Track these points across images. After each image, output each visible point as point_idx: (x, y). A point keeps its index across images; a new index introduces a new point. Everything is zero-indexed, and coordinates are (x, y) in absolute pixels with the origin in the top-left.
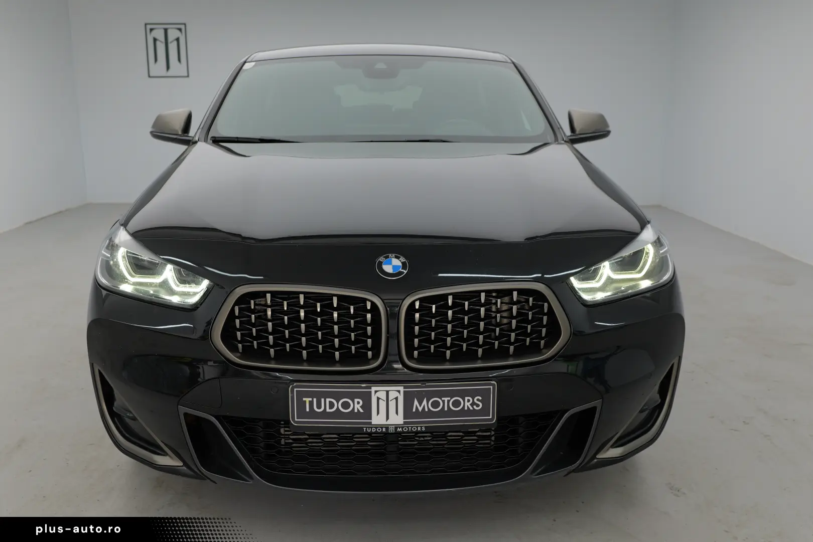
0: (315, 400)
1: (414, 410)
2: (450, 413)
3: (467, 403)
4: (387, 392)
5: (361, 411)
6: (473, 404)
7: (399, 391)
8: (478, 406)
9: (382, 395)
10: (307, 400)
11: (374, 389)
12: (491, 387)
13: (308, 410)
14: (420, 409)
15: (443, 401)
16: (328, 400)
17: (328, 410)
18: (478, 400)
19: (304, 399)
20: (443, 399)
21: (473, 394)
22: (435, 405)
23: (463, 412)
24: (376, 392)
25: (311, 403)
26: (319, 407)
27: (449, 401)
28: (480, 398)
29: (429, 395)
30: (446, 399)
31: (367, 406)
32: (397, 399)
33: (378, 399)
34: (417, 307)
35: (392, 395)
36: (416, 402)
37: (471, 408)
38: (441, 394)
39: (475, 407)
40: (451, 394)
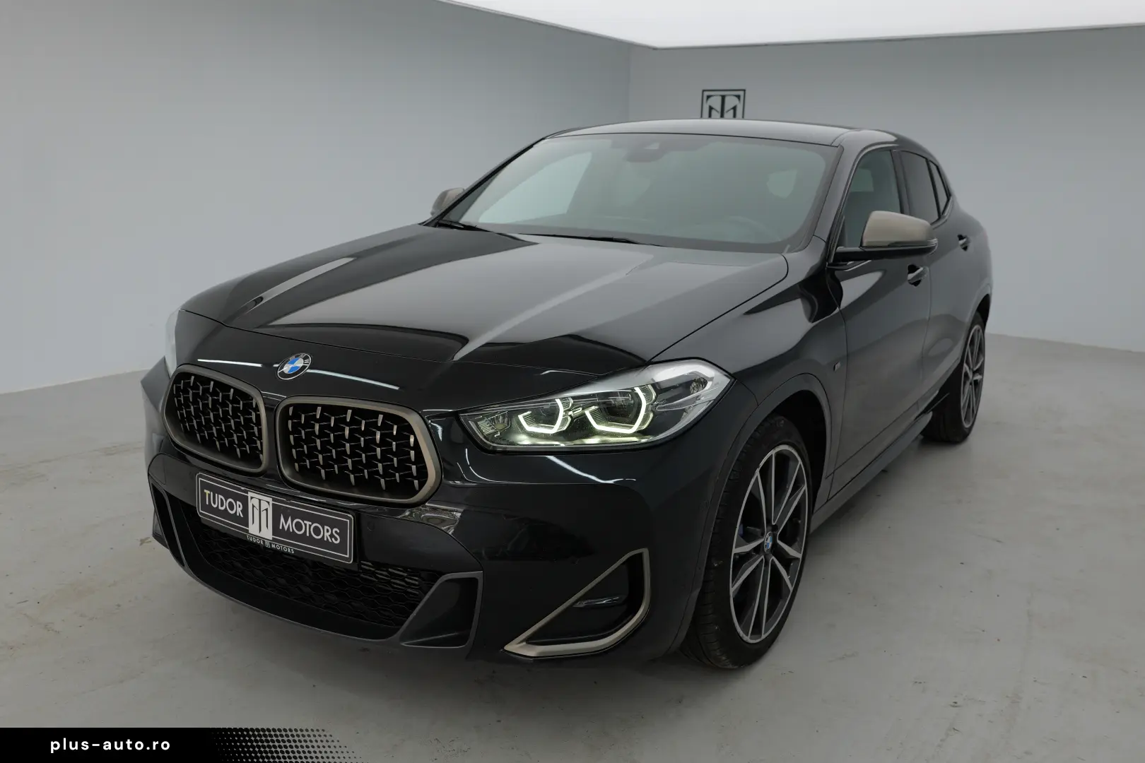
0: (212, 493)
1: (281, 528)
2: (310, 540)
3: (326, 533)
4: (260, 500)
5: (242, 516)
6: (332, 536)
7: (268, 503)
8: (336, 539)
9: (256, 502)
10: (207, 492)
11: (250, 494)
12: (348, 521)
13: (207, 503)
14: (286, 528)
15: (306, 525)
16: (220, 496)
17: (220, 508)
18: (336, 532)
19: (205, 491)
20: (305, 522)
21: (333, 524)
22: (299, 526)
23: (322, 543)
24: (252, 498)
25: (209, 495)
26: (214, 503)
27: (310, 526)
28: (338, 531)
29: (295, 515)
30: (308, 523)
31: (245, 510)
32: (267, 510)
33: (253, 506)
34: (291, 413)
35: (264, 505)
36: (282, 520)
37: (330, 540)
38: (305, 517)
39: (333, 539)
40: (313, 519)
